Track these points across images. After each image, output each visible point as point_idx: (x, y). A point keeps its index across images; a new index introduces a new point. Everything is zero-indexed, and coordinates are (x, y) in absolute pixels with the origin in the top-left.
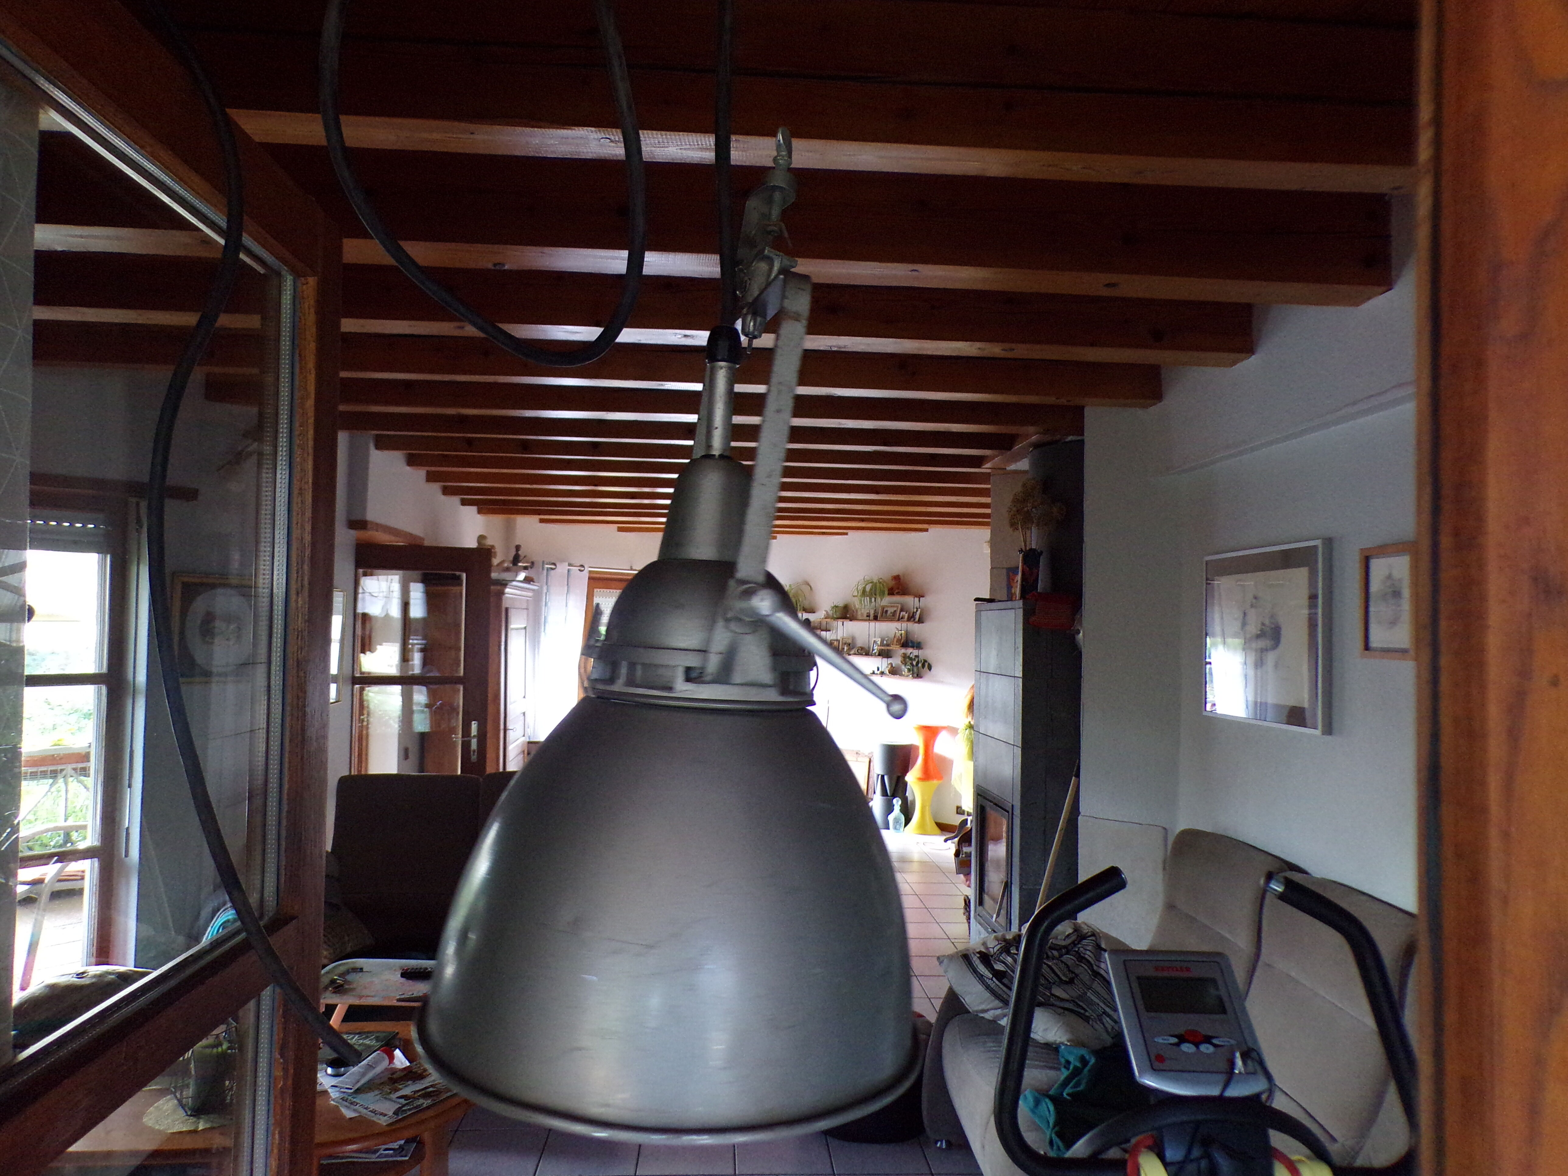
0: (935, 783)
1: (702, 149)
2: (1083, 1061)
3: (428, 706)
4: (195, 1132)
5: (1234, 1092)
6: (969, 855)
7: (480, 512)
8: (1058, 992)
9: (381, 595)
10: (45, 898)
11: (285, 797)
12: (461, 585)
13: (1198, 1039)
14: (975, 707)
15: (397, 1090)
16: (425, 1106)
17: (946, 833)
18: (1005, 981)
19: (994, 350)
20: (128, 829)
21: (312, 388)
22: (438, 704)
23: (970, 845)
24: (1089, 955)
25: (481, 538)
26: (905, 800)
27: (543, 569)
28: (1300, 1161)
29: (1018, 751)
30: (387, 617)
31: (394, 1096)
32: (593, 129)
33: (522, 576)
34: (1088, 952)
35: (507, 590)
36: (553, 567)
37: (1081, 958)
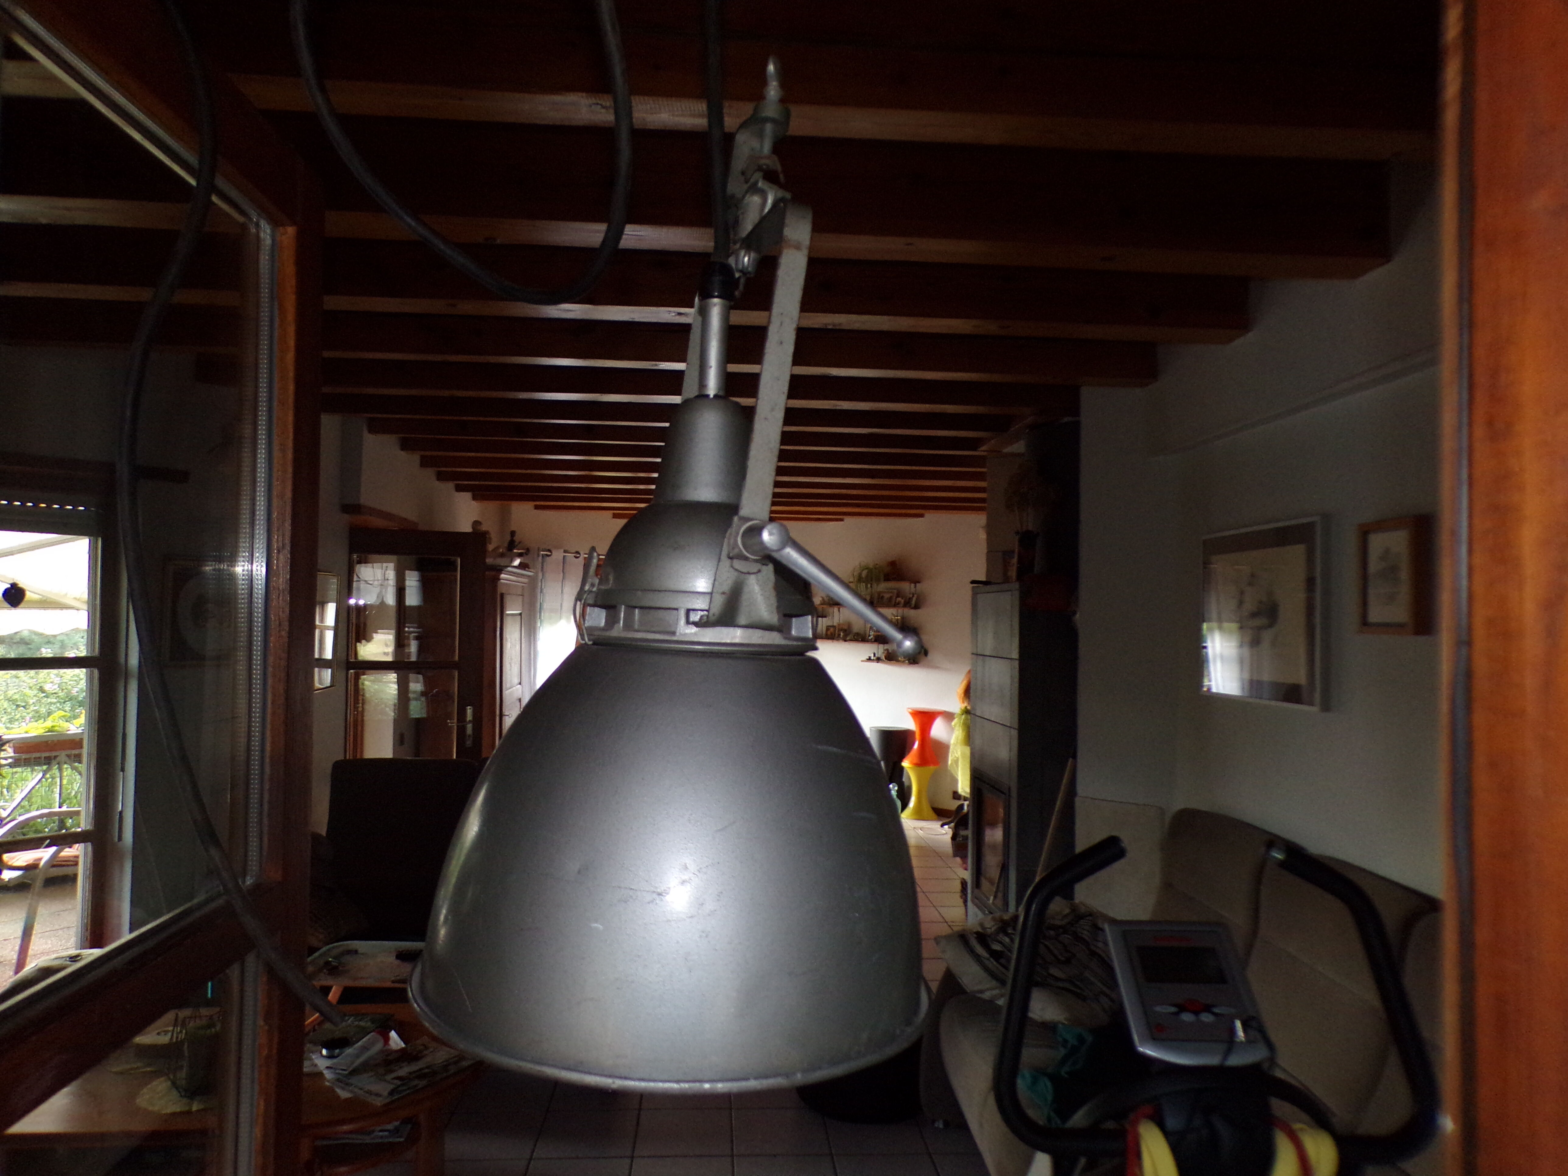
0: (932, 768)
1: (694, 116)
2: (1081, 1040)
3: (423, 694)
4: (189, 1112)
5: (1235, 1060)
6: (966, 838)
7: (474, 498)
8: (1054, 971)
9: (376, 583)
10: (39, 883)
11: (267, 760)
12: (456, 570)
13: (1198, 1009)
14: (971, 691)
15: (392, 1071)
16: (420, 1086)
17: (942, 818)
18: (1003, 961)
19: (990, 327)
20: (121, 813)
21: (292, 343)
22: (435, 691)
23: (967, 829)
24: (1086, 935)
25: (476, 524)
26: (901, 785)
27: (538, 555)
28: (1301, 1130)
29: (1015, 733)
30: (383, 604)
31: (389, 1077)
32: (584, 94)
33: (517, 562)
34: (1085, 932)
35: (503, 576)
36: (549, 553)
37: (1078, 938)
